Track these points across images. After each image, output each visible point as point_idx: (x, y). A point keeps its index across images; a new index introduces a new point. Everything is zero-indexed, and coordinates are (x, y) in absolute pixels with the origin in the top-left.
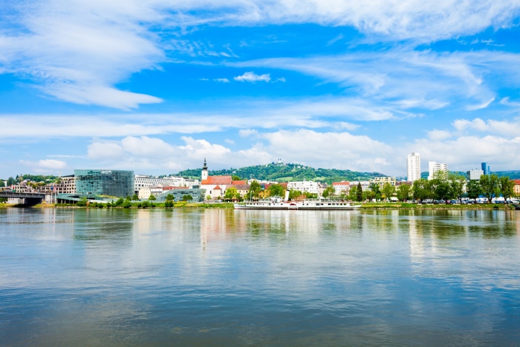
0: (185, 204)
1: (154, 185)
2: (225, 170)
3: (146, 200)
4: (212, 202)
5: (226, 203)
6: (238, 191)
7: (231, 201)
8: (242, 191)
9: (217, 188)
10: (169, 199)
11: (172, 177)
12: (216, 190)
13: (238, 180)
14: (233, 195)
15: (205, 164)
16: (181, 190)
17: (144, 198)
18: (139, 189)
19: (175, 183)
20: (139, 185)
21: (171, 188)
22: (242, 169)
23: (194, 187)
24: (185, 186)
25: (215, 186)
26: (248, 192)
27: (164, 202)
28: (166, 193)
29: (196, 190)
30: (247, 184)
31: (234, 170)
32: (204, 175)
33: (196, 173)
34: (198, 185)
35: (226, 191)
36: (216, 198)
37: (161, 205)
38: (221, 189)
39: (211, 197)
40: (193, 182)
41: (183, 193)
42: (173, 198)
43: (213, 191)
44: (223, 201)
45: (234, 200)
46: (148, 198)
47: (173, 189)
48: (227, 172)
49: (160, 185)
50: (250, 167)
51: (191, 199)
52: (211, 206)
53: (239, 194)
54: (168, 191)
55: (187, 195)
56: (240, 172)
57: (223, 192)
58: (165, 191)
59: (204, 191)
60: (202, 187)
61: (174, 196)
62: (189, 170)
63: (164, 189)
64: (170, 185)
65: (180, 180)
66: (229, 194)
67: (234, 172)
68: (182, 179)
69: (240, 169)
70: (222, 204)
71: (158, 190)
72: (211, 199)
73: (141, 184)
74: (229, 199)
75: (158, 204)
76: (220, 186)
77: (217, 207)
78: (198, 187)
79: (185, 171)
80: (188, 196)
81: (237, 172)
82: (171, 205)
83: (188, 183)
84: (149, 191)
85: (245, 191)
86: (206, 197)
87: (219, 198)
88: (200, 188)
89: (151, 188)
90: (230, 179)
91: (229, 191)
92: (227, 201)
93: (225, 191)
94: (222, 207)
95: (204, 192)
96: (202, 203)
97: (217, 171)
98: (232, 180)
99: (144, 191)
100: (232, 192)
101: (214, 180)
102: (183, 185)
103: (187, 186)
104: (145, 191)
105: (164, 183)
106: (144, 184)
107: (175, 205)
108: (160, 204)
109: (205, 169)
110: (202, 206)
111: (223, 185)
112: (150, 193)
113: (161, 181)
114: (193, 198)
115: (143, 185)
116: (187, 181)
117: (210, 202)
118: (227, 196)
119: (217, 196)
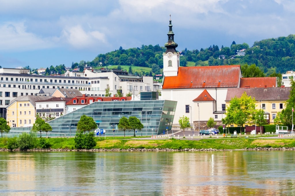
0: (124, 141)
1: (42, 92)
2: (217, 48)
3: (28, 132)
4: (192, 133)
5: (229, 136)
6: (258, 106)
7: (239, 130)
8: (269, 106)
9: (204, 98)
10: (85, 129)
11: (87, 71)
12: (202, 104)
13: (256, 74)
14: (247, 115)
15: (171, 37)
16: (112, 105)
17: (19, 125)
18: (7, 102)
19: (93, 86)
20: (7, 94)
21: (85, 99)
22: (261, 44)
23: (145, 96)
24: (120, 92)
25: (198, 93)
26: (284, 107)
27: (72, 135)
28: (73, 113)
29: (149, 105)
30: (280, 85)
31: (241, 47)
32: (170, 64)
33: (141, 58)
34: (152, 89)
35: (228, 106)
36: (202, 123)
37: (65, 144)
38: (214, 101)
39: (191, 122)
40: (139, 84)
41: (117, 111)
42: (94, 127)
43: (193, 106)
44: (221, 131)
45: (249, 130)
46: (32, 125)
47: (91, 102)
48: (222, 53)
49: (58, 94)
50: (282, 39)
51: (139, 126)
52: (191, 145)
53: (262, 113)
54: (78, 107)
55: (128, 117)
56: (256, 52)
57: (220, 109)
58: (71, 109)
59: (171, 106)
60: (166, 95)
61: (95, 120)
62: (122, 51)
63: (68, 101)
64: (83, 93)
65: (106, 78)
66: (234, 114)
67: (241, 53)
68: (111, 75)
69: (256, 44)
70: (220, 140)
71: (52, 105)
72: (188, 126)
73: (11, 90)
74: (235, 126)
75: (57, 141)
76: (212, 92)
77: (205, 147)
78: (154, 95)
79: (112, 54)
80: (132, 119)
81: (249, 52)
82: (92, 144)
83: (125, 87)
84: (31, 108)
85: (278, 105)
86: (176, 122)
87: (211, 124)
88: (161, 98)
89: (35, 99)
90: (235, 73)
91: (236, 105)
92: (232, 130)
93: (224, 107)
94: (220, 147)
95: (171, 109)
96: (167, 136)
97: (197, 52)
98: (240, 76)
99: (20, 109)
100: (243, 107)
101: (196, 76)
102: (113, 93)
103: (125, 94)
104: (23, 109)
105: (68, 86)
106: (19, 91)
107: (100, 144)
108: (62, 140)
109: (172, 48)
110: (169, 146)
111: (219, 91)
112: (33, 112)
113: (60, 82)
114: (145, 124)
115: (15, 94)
116: (122, 80)
117: (188, 133)
118: (230, 119)
119: (207, 119)
